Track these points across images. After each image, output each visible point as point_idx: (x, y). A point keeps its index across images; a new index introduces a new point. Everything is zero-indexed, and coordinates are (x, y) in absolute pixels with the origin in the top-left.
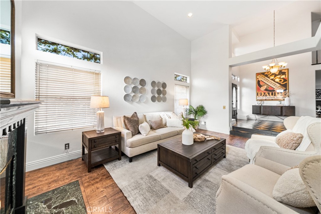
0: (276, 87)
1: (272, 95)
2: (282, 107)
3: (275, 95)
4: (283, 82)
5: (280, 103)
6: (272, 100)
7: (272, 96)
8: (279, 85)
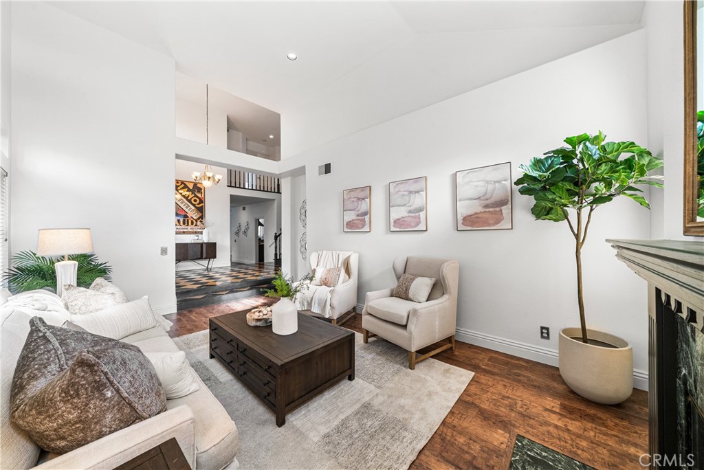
0: (189, 210)
1: (184, 224)
2: (202, 244)
3: (188, 225)
4: (198, 204)
5: (197, 238)
6: (184, 232)
7: (183, 226)
8: (193, 208)
